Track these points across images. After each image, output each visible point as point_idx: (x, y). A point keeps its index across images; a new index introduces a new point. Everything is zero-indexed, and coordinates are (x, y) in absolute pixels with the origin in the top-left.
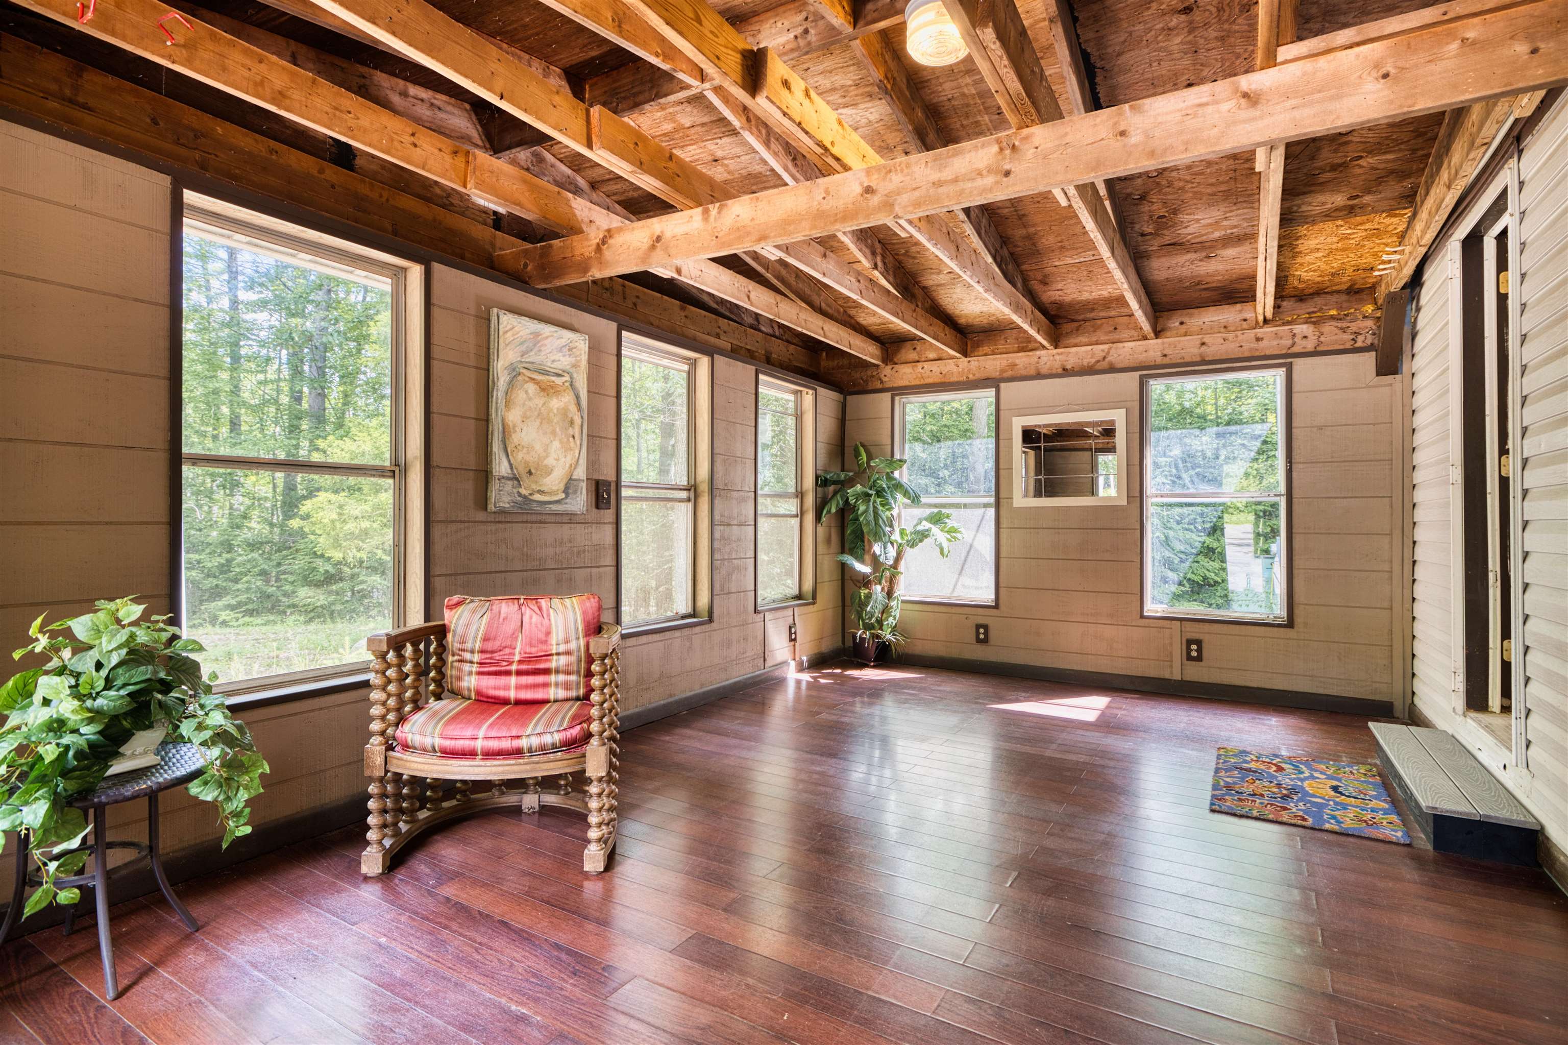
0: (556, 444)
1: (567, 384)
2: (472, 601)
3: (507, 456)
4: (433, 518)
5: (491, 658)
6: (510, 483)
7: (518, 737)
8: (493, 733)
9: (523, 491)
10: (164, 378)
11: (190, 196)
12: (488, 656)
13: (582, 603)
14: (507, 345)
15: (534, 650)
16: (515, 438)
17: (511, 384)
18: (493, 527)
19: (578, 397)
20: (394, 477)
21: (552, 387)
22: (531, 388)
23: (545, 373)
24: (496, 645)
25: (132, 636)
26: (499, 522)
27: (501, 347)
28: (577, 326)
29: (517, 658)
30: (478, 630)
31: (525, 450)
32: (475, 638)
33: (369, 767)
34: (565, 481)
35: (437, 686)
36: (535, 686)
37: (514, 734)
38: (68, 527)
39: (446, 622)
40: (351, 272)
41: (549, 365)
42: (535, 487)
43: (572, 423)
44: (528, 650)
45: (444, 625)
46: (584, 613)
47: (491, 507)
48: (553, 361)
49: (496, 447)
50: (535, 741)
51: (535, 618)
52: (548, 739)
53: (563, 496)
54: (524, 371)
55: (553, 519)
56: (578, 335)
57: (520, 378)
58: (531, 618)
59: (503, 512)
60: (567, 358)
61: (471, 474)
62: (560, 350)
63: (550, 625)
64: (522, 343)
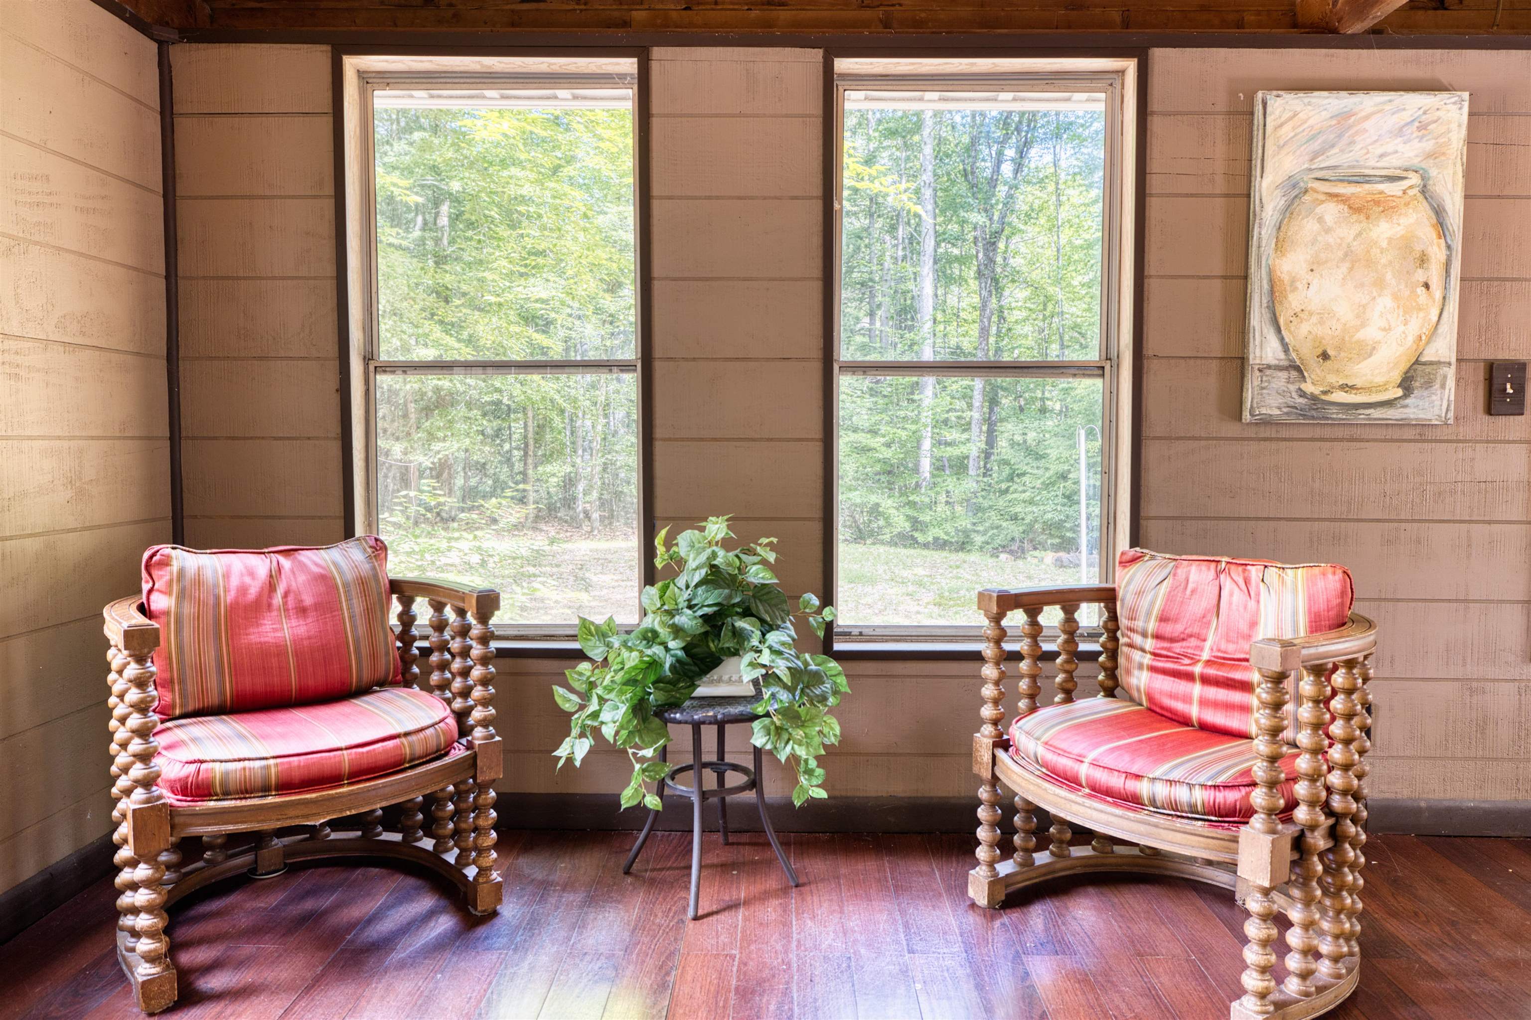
0: (1385, 302)
1: (1415, 191)
2: (1153, 558)
3: (1278, 330)
4: (1146, 431)
5: (1168, 649)
6: (1283, 375)
7: (1138, 777)
8: (1108, 761)
9: (1308, 388)
10: (818, 279)
11: (843, 65)
12: (1166, 645)
13: (1310, 582)
14: (1280, 148)
15: (1231, 647)
16: (1294, 301)
17: (1288, 211)
18: (1254, 447)
19: (1439, 213)
20: (1103, 375)
21: (1377, 203)
22: (1331, 211)
23: (1365, 179)
24: (1177, 629)
25: (714, 555)
26: (1265, 439)
27: (1269, 152)
28: (1445, 82)
29: (1205, 656)
30: (1152, 604)
31: (1314, 319)
32: (1149, 614)
33: (977, 762)
34: (1403, 366)
35: (1106, 676)
36: (1229, 707)
37: (1134, 769)
38: (738, 444)
39: (1116, 586)
40: (1068, 100)
41: (1371, 164)
42: (1334, 379)
43: (1423, 260)
44: (1223, 646)
45: (1113, 590)
46: (1311, 599)
47: (1246, 416)
48: (1382, 156)
49: (1257, 318)
50: (1161, 791)
51: (1238, 597)
52: (1182, 794)
53: (1399, 392)
54: (1317, 185)
55: (1380, 433)
56: (1444, 95)
57: (1307, 197)
58: (1231, 594)
59: (1266, 422)
60: (1416, 144)
61: (1214, 364)
62: (1400, 132)
63: (1258, 609)
64: (1313, 138)
